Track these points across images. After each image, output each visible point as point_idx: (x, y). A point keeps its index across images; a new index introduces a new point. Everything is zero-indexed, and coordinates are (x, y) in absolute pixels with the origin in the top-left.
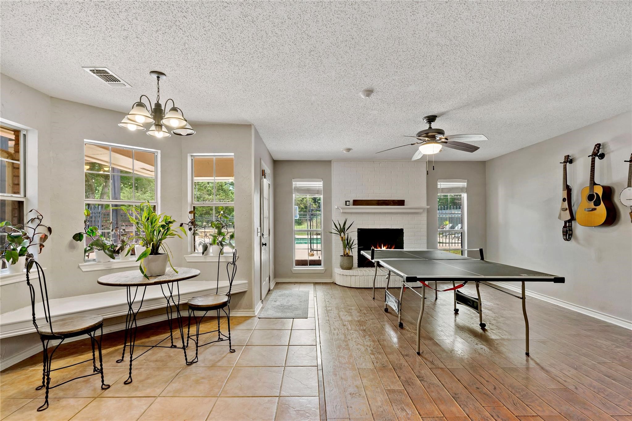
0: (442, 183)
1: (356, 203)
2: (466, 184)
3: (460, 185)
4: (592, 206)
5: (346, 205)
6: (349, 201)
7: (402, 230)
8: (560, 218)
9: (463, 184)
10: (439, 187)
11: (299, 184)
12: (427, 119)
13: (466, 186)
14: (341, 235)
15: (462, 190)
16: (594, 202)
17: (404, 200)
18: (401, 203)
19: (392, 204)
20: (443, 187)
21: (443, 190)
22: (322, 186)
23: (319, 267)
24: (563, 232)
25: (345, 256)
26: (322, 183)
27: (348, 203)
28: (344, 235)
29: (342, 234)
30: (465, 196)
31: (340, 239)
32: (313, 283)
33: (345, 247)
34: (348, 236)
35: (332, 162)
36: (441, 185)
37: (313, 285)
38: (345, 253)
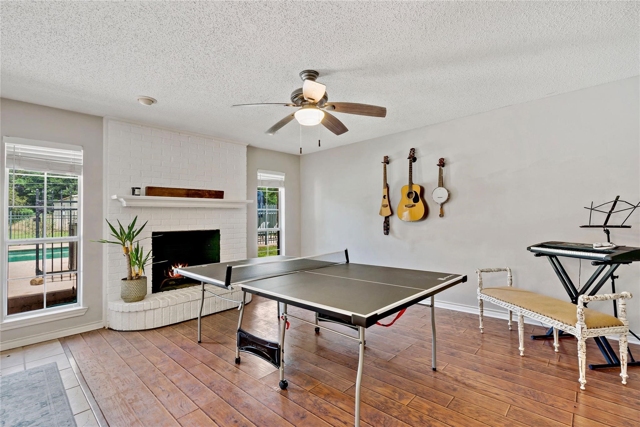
0: (262, 174)
1: (151, 191)
2: (284, 177)
3: (279, 178)
4: (412, 203)
5: (133, 193)
6: (140, 188)
7: (218, 231)
8: (381, 214)
9: (281, 177)
10: (259, 178)
11: (22, 149)
12: (306, 74)
13: (284, 179)
14: (124, 245)
15: (280, 183)
16: (413, 199)
17: (223, 192)
18: (219, 195)
19: (208, 196)
20: (263, 178)
21: (262, 182)
22: (82, 158)
23: (72, 307)
24: (384, 227)
25: (131, 278)
26: (81, 153)
27: (137, 191)
28: (131, 244)
29: (128, 243)
30: (282, 191)
31: (123, 251)
32: (59, 339)
33: (130, 264)
34: (138, 245)
35: (104, 121)
36: (262, 176)
37: (58, 344)
38: (133, 275)
